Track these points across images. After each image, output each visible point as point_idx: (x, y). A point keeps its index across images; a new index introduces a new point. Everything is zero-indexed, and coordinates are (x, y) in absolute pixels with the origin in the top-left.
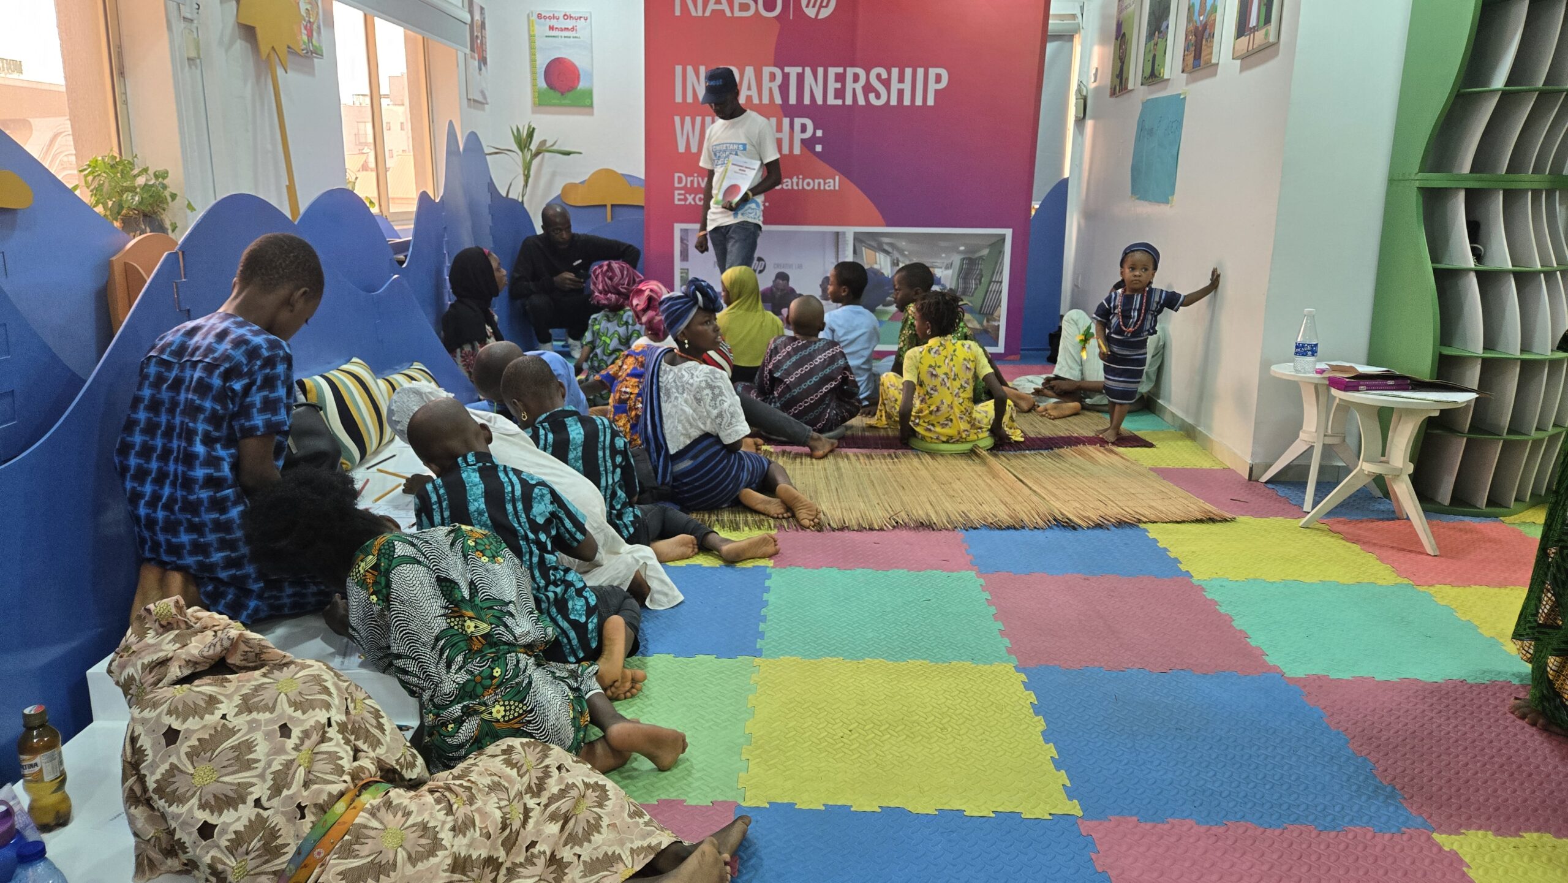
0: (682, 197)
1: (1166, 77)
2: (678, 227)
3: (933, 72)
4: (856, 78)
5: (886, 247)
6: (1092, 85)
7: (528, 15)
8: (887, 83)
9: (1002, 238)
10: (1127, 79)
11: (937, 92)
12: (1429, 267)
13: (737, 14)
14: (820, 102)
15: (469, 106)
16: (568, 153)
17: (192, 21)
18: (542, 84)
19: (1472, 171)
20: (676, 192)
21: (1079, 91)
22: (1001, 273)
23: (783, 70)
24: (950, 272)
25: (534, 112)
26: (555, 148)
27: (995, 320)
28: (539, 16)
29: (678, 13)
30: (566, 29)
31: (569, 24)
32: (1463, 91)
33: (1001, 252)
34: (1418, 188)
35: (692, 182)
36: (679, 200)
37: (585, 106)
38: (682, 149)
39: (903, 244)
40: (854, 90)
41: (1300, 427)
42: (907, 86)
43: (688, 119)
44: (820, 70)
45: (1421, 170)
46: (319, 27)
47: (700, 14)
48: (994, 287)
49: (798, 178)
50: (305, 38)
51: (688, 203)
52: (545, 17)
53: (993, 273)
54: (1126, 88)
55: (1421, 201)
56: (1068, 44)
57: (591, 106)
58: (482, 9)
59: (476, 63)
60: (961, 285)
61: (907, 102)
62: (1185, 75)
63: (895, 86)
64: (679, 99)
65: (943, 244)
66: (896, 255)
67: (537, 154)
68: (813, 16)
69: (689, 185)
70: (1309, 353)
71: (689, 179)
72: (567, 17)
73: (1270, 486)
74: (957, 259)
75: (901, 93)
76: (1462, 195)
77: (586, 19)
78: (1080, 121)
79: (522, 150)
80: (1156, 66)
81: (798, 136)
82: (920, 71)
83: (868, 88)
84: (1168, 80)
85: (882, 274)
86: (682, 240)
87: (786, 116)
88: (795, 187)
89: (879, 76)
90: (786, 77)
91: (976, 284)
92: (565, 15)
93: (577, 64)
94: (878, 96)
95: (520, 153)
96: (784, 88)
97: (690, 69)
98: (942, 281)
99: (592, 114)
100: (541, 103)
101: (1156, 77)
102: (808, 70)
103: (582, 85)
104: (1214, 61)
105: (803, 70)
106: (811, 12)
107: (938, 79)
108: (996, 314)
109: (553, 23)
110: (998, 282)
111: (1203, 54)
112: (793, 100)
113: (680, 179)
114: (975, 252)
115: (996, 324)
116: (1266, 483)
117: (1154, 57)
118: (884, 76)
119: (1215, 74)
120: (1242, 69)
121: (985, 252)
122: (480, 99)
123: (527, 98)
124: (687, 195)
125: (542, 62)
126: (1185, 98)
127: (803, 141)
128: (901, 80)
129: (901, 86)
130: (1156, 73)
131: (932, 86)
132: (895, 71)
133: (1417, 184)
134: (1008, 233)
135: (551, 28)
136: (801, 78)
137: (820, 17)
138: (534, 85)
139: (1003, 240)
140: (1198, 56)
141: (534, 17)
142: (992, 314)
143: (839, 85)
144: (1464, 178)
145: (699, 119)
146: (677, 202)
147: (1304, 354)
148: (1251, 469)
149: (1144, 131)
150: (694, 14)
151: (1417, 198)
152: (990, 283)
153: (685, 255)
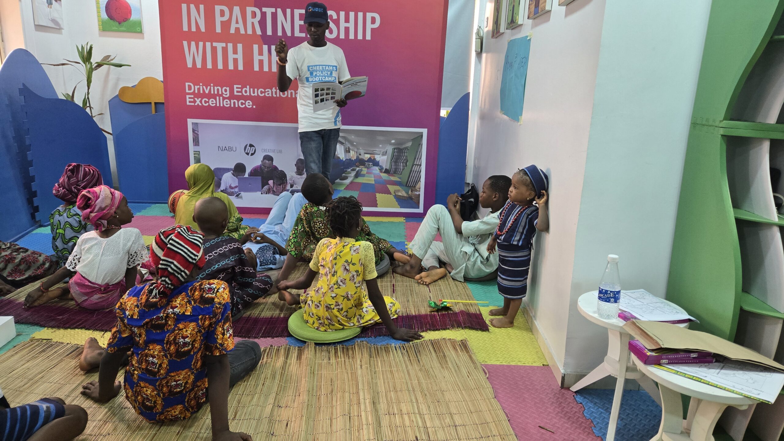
0: (192, 100)
2: (190, 121)
3: (369, 15)
9: (421, 135)
11: (373, 30)
12: (731, 213)
14: (289, 34)
16: (120, 66)
18: (105, 16)
20: (188, 96)
21: (478, 33)
22: (420, 159)
23: (261, 10)
24: (385, 157)
25: (96, 35)
26: (112, 62)
27: (417, 191)
33: (420, 145)
34: (722, 135)
35: (199, 89)
36: (190, 102)
37: (139, 32)
38: (190, 65)
39: (352, 137)
42: (351, 25)
43: (193, 44)
44: (288, 11)
45: (725, 119)
48: (415, 168)
51: (196, 104)
53: (415, 158)
54: (499, 32)
55: (725, 147)
60: (393, 167)
61: (352, 37)
62: (530, 21)
63: (343, 24)
64: (185, 28)
65: (380, 138)
66: (348, 145)
67: (99, 65)
69: (196, 92)
71: (196, 87)
73: (579, 398)
74: (390, 149)
75: (347, 30)
76: (766, 146)
79: (85, 63)
80: (514, 15)
82: (361, 15)
84: (521, 25)
87: (265, 44)
88: (274, 96)
90: (264, 15)
91: (403, 166)
93: (129, 2)
95: (84, 65)
96: (263, 23)
97: (192, 6)
98: (380, 164)
100: (104, 29)
101: (514, 23)
102: (279, 11)
103: (134, 17)
104: (548, 8)
105: (276, 10)
107: (373, 20)
108: (417, 187)
110: (418, 165)
112: (269, 32)
113: (190, 88)
114: (402, 144)
115: (418, 193)
116: (576, 392)
117: (514, 6)
119: (548, 20)
120: (567, 14)
121: (409, 144)
123: (95, 26)
124: (196, 99)
126: (530, 40)
128: (347, 20)
129: (347, 25)
131: (369, 26)
132: (342, 14)
133: (722, 131)
134: (425, 131)
138: (98, 16)
140: (537, 6)
142: (415, 187)
144: (769, 128)
145: (201, 44)
146: (188, 103)
148: (563, 378)
149: (508, 64)
151: (721, 144)
152: (413, 166)
153: (196, 142)
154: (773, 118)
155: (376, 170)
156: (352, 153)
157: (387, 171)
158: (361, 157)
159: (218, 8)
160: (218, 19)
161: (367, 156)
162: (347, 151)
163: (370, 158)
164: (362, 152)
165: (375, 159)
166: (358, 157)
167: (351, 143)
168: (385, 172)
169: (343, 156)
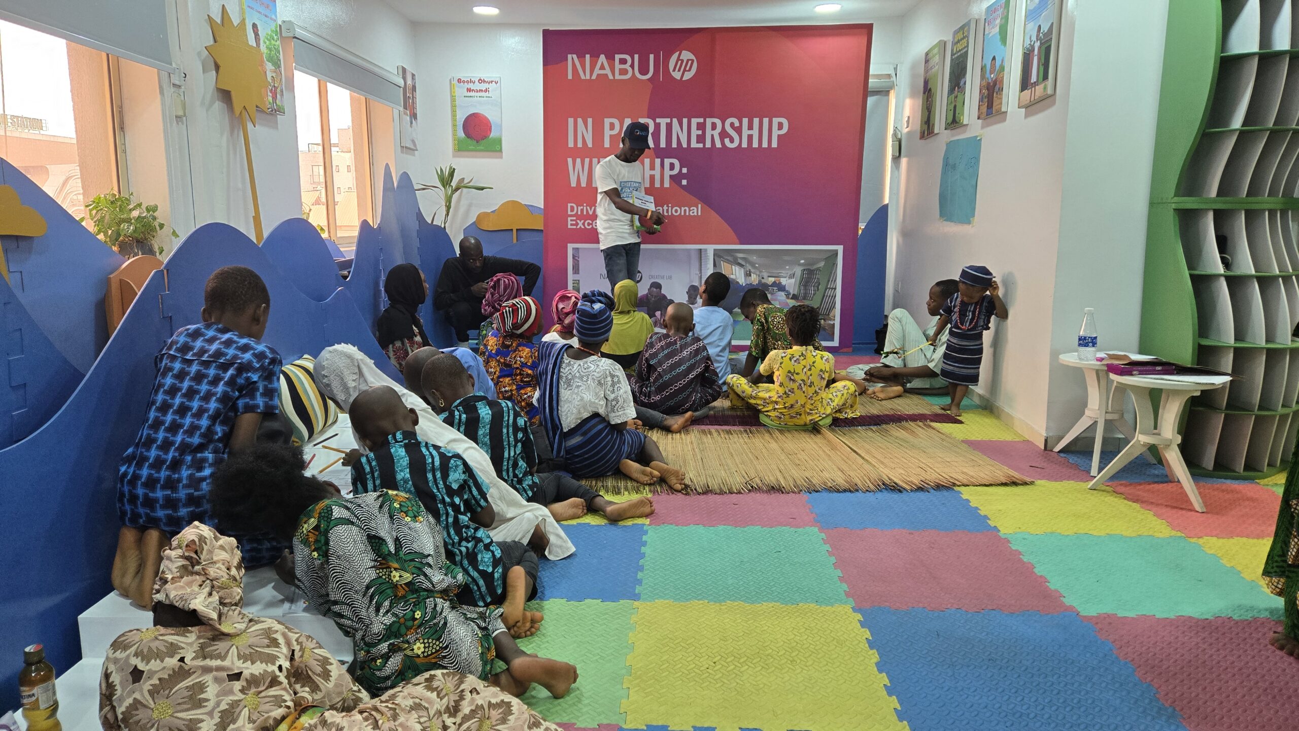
0: (574, 222)
1: (965, 123)
2: (571, 247)
3: (776, 121)
4: (714, 126)
5: (740, 261)
6: (905, 130)
7: (450, 80)
8: (739, 130)
9: (835, 253)
10: (933, 125)
11: (779, 136)
12: (1187, 273)
13: (618, 77)
14: (685, 145)
15: (402, 152)
16: (482, 189)
17: (180, 86)
18: (461, 134)
19: (1218, 195)
20: (569, 219)
21: (895, 135)
22: (835, 281)
23: (654, 121)
24: (793, 280)
25: (454, 156)
26: (471, 184)
27: (830, 320)
28: (459, 81)
29: (570, 77)
30: (481, 91)
31: (483, 86)
32: (1207, 131)
33: (834, 264)
34: (1174, 209)
35: (582, 210)
36: (572, 225)
37: (496, 151)
38: (574, 184)
39: (754, 258)
40: (712, 136)
41: (1085, 405)
42: (755, 133)
43: (578, 161)
44: (685, 121)
45: (1175, 196)
46: (282, 91)
47: (588, 77)
48: (829, 292)
49: (668, 206)
50: (270, 99)
51: (578, 227)
52: (464, 82)
53: (829, 281)
54: (933, 132)
55: (1177, 218)
56: (886, 98)
57: (501, 151)
58: (413, 75)
59: (408, 118)
60: (803, 291)
61: (755, 144)
62: (980, 121)
63: (745, 132)
64: (571, 144)
65: (786, 258)
66: (749, 267)
67: (457, 189)
68: (679, 78)
69: (579, 213)
70: (1090, 344)
71: (580, 208)
72: (481, 81)
73: (1062, 455)
74: (798, 271)
75: (750, 137)
76: (1211, 215)
77: (496, 83)
78: (897, 159)
79: (444, 186)
80: (957, 115)
81: (668, 173)
82: (766, 121)
83: (724, 134)
84: (967, 125)
85: (738, 283)
86: (574, 257)
87: (657, 157)
88: (666, 214)
89: (732, 125)
90: (657, 126)
91: (815, 290)
92: (480, 80)
93: (490, 118)
94: (732, 141)
95: (443, 189)
97: (580, 120)
98: (787, 289)
99: (501, 157)
100: (460, 149)
101: (957, 123)
102: (675, 121)
103: (493, 135)
104: (1003, 109)
105: (671, 121)
106: (677, 75)
107: (780, 126)
108: (831, 314)
109: (471, 86)
110: (832, 289)
111: (994, 104)
112: (663, 144)
113: (572, 208)
114: (813, 264)
115: (832, 322)
116: (1059, 452)
117: (955, 107)
118: (737, 124)
119: (1004, 120)
120: (1026, 116)
121: (822, 264)
122: (412, 147)
123: (449, 144)
124: (578, 221)
125: (461, 117)
126: (980, 140)
127: (671, 176)
128: (750, 127)
129: (750, 132)
130: (957, 120)
131: (776, 133)
132: (745, 121)
133: (1174, 206)
134: (840, 249)
135: (469, 90)
136: (669, 127)
137: (685, 78)
138: (454, 135)
139: (837, 254)
140: (990, 106)
141: (455, 82)
142: (829, 315)
143: (700, 132)
144: (1213, 201)
145: (587, 160)
146: (569, 227)
147: (1086, 345)
148: (1046, 441)
149: (948, 166)
150: (583, 77)
151: (1174, 217)
152: (826, 289)
153: (576, 270)
154: (1213, 193)
155: (781, 296)
156: (753, 276)
157: (794, 297)
158: (763, 281)
159: (607, 121)
160: (608, 133)
161: (772, 280)
162: (748, 274)
163: (775, 282)
164: (765, 275)
165: (780, 283)
166: (760, 281)
167: (753, 264)
168: (792, 299)
169: (743, 280)
